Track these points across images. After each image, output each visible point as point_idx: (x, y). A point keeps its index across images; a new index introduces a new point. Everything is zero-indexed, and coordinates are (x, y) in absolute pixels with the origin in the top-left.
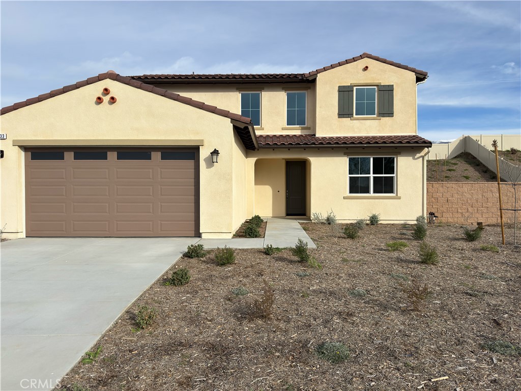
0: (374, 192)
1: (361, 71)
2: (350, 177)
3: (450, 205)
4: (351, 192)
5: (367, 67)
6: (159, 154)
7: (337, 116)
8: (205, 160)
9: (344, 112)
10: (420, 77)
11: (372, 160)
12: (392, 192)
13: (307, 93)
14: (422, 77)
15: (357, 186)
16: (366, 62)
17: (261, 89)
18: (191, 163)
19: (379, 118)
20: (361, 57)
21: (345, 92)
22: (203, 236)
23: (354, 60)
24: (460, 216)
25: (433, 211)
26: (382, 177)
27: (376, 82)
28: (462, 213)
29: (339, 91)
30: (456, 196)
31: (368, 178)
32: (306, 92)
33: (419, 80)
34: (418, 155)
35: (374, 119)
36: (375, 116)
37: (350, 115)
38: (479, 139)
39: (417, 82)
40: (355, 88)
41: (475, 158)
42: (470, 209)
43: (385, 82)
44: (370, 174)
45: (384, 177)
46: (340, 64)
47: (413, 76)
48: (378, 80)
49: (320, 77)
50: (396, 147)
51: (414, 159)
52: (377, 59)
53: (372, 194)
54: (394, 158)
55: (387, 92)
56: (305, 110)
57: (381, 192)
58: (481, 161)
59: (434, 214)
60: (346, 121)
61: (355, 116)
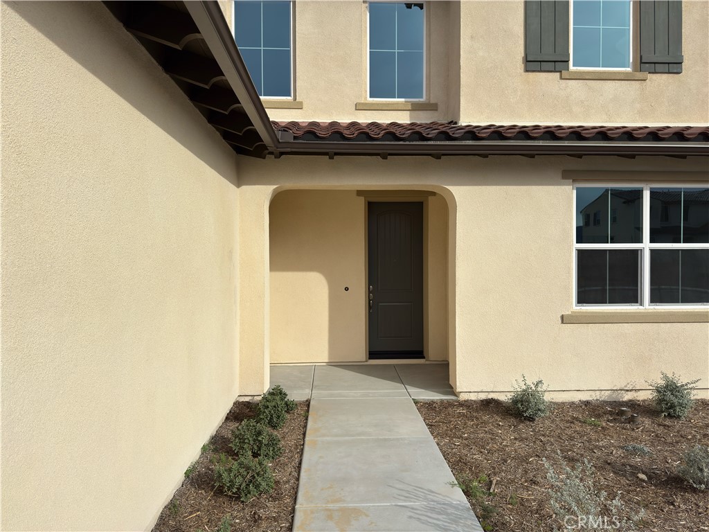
0: (654, 299)
2: (580, 252)
4: (582, 299)
9: (542, 55)
15: (604, 280)
31: (635, 254)
35: (626, 78)
36: (629, 69)
37: (559, 65)
53: (646, 306)
60: (547, 81)
61: (572, 68)
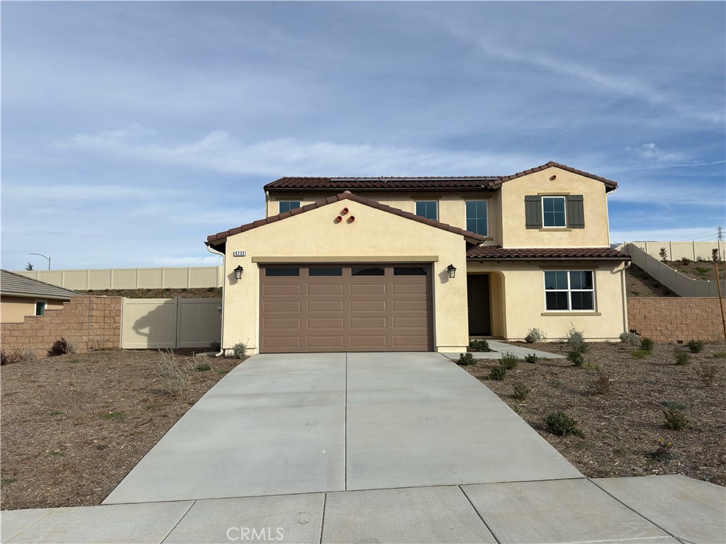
0: (573, 309)
1: (549, 180)
2: (547, 292)
3: (648, 322)
4: (548, 309)
5: (555, 177)
6: (392, 270)
7: (525, 227)
8: (440, 275)
9: (532, 223)
10: (610, 187)
11: (569, 273)
12: (591, 308)
13: (487, 203)
14: (612, 187)
15: (555, 302)
16: (552, 171)
17: (439, 198)
18: (423, 278)
19: (569, 229)
20: (548, 166)
21: (532, 202)
22: (440, 350)
23: (541, 169)
24: (659, 334)
25: (633, 328)
26: (580, 292)
27: (565, 192)
28: (661, 331)
29: (526, 201)
30: (653, 312)
31: (566, 293)
32: (486, 201)
33: (608, 190)
34: (616, 269)
35: (564, 230)
36: (565, 227)
37: (538, 226)
38: (643, 246)
39: (607, 192)
40: (542, 198)
41: (641, 270)
42: (669, 326)
43: (574, 192)
44: (567, 289)
45: (583, 292)
46: (526, 173)
47: (602, 186)
48: (567, 190)
49: (505, 185)
50: (594, 261)
51: (612, 273)
52: (565, 168)
53: (571, 310)
54: (591, 272)
55: (577, 201)
56: (486, 220)
57: (580, 309)
58: (649, 273)
59: (635, 331)
60: (535, 232)
61: (544, 227)
